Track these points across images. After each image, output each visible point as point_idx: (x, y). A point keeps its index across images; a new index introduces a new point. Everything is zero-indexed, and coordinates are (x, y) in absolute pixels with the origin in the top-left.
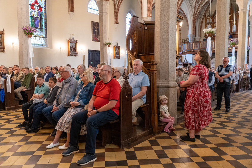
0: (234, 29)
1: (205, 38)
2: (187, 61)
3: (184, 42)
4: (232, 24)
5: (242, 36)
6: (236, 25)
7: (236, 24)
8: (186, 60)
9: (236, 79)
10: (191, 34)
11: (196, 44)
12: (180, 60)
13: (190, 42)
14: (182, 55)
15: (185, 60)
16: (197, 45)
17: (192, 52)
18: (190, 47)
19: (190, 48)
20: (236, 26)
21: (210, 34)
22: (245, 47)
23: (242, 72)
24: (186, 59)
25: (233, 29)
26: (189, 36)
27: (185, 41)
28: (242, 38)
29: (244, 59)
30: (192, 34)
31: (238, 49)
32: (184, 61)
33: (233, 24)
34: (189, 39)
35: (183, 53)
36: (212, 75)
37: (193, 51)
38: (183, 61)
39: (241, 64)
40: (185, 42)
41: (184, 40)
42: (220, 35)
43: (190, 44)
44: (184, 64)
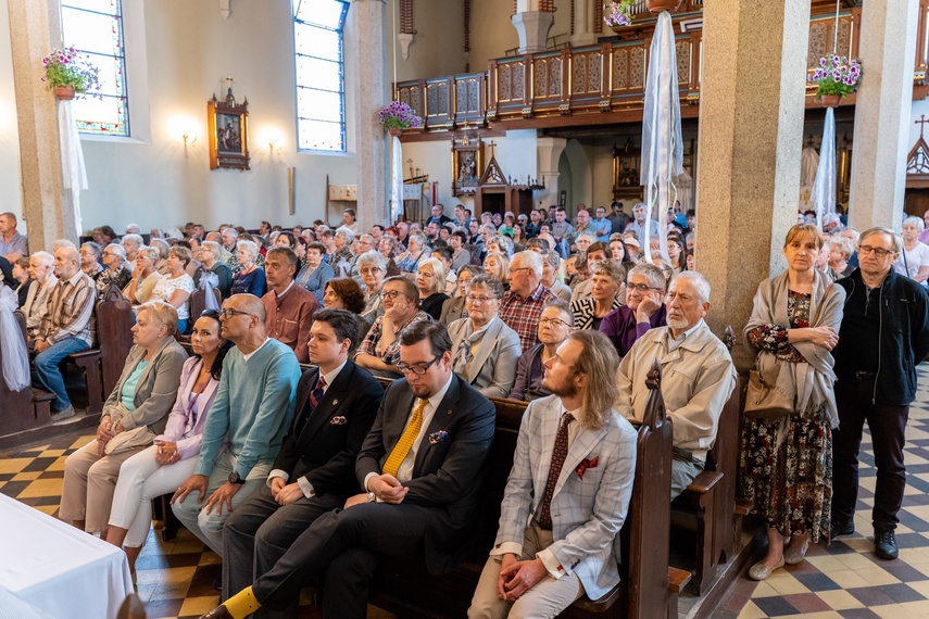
2: (501, 176)
8: (498, 169)
10: (531, 12)
11: (549, 65)
12: (475, 169)
16: (550, 72)
18: (513, 86)
19: (512, 95)
26: (518, 19)
30: (536, 8)
37: (528, 111)
43: (512, 69)
44: (488, 192)
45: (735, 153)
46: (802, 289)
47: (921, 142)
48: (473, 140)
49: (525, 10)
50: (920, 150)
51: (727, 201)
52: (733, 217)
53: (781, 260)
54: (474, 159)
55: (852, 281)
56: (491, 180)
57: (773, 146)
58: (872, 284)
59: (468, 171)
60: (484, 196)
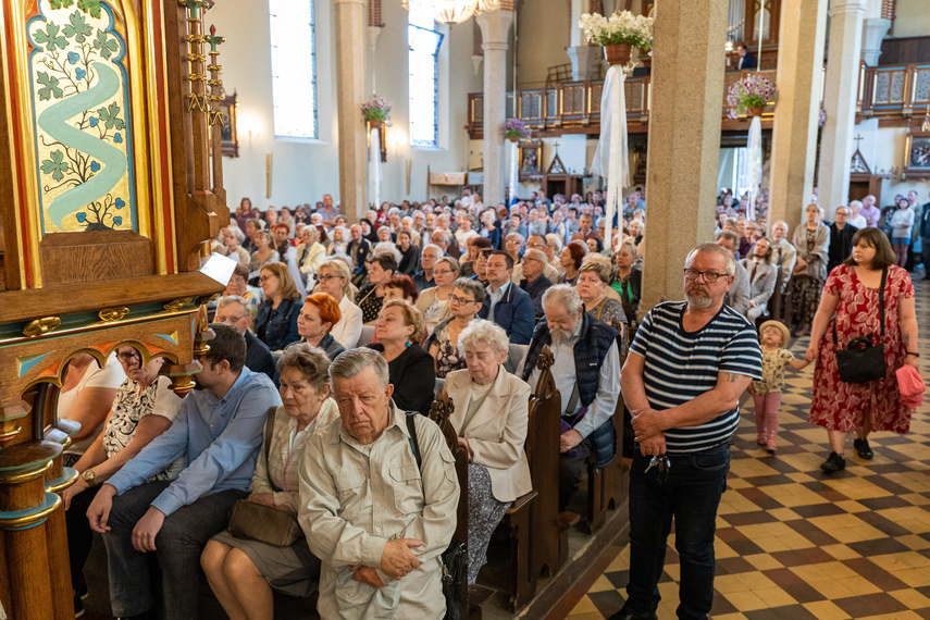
0: (761, 28)
1: (642, 65)
2: (563, 167)
3: (554, 78)
4: (753, 7)
5: (799, 63)
6: (771, 11)
7: (769, 6)
8: (560, 162)
9: (762, 291)
10: (582, 47)
12: (535, 162)
13: (576, 79)
14: (545, 137)
15: (554, 162)
17: (585, 126)
18: (574, 103)
19: (574, 110)
20: (768, 15)
21: (622, 48)
22: (807, 118)
23: (793, 249)
24: (557, 157)
25: (756, 28)
26: (572, 51)
27: (558, 74)
28: (798, 71)
29: (802, 179)
30: (586, 43)
31: (775, 119)
32: (551, 168)
33: (757, 6)
34: (575, 68)
35: (546, 128)
36: (604, 349)
37: (585, 121)
38: (547, 167)
39: (787, 205)
40: (558, 81)
41: (554, 71)
42: (675, 55)
43: (574, 90)
44: (552, 179)
45: (789, 177)
46: (813, 228)
47: (858, 152)
48: (535, 140)
49: (578, 44)
50: (857, 157)
51: (785, 195)
52: (787, 201)
53: (805, 217)
54: (535, 154)
55: (833, 227)
56: (554, 171)
57: (803, 174)
58: (840, 228)
59: (530, 162)
60: (549, 182)
